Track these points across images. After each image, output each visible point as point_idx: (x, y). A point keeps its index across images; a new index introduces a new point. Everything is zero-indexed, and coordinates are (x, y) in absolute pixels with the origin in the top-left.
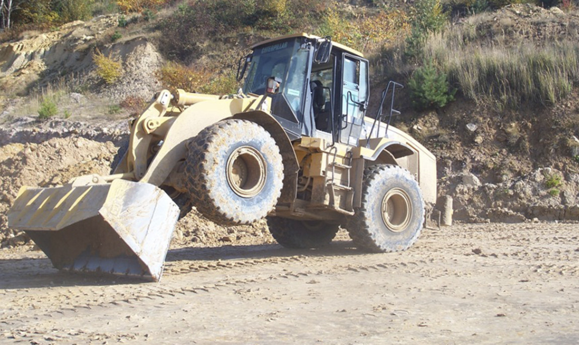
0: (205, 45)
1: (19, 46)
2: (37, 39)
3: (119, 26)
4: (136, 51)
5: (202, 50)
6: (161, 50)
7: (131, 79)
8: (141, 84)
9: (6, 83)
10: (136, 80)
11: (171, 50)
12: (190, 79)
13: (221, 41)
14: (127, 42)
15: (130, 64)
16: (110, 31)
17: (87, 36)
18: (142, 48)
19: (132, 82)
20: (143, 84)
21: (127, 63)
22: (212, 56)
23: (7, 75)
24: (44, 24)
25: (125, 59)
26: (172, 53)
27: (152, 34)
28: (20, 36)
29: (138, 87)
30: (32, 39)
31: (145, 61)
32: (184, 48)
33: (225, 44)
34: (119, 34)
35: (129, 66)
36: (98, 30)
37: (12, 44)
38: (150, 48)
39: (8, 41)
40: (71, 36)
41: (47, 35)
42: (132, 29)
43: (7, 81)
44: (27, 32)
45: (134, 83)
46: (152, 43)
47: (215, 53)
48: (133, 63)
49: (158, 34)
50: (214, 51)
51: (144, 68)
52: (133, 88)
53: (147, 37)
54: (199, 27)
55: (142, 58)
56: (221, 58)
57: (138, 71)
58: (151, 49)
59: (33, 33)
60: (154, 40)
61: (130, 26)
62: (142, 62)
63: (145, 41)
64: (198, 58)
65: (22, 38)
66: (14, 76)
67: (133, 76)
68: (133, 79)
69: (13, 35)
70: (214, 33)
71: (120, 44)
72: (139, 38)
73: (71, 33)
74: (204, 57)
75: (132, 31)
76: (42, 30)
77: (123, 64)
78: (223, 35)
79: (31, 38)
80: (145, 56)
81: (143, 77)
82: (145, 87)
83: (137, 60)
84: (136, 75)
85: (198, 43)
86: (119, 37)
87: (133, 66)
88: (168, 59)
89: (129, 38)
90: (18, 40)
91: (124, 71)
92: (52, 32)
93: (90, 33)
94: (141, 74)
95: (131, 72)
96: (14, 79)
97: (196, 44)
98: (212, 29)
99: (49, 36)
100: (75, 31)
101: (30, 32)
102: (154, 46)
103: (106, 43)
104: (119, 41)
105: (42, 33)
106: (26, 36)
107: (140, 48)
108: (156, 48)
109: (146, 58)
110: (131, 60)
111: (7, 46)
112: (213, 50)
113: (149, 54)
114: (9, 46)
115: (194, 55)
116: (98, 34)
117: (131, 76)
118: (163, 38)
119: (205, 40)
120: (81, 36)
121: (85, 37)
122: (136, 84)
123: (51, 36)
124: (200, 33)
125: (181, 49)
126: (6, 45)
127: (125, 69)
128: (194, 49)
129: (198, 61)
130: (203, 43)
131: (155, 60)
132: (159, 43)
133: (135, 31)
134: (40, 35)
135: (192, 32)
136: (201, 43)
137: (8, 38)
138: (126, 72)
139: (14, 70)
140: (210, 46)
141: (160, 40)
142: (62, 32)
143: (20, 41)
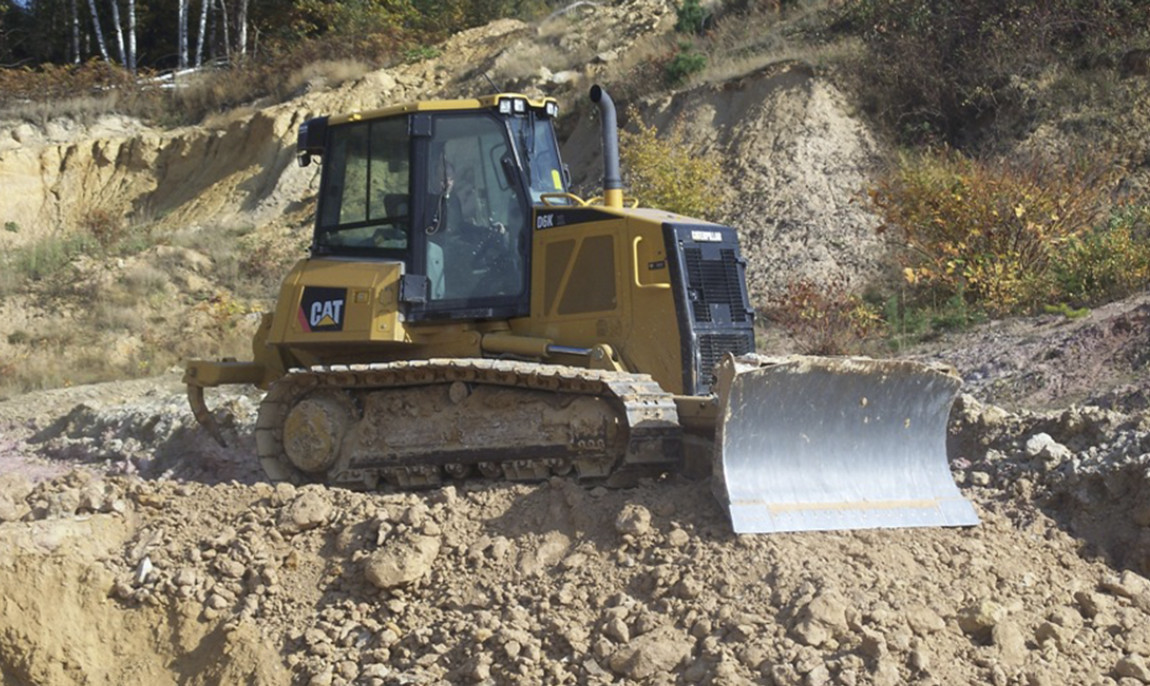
0: (1043, 84)
1: (295, 116)
2: (361, 87)
3: (678, 28)
4: (772, 116)
5: (1032, 102)
6: (866, 109)
7: (762, 222)
8: (805, 238)
9: (265, 251)
10: (783, 224)
11: (909, 108)
12: (1020, 212)
13: (1109, 64)
14: (733, 85)
15: (752, 163)
16: (646, 48)
17: (555, 70)
18: (795, 103)
19: (770, 231)
20: (811, 241)
21: (743, 163)
22: (1078, 126)
23: (262, 225)
24: (379, 38)
25: (730, 145)
26: (913, 120)
27: (830, 50)
28: (294, 80)
29: (792, 251)
30: (342, 91)
31: (810, 149)
32: (961, 97)
33: (1124, 76)
34: (694, 55)
35: (750, 172)
36: (593, 46)
37: (269, 112)
38: (825, 103)
39: (249, 100)
40: (490, 74)
41: (397, 75)
42: (737, 35)
43: (268, 245)
44: (317, 67)
45: (777, 237)
46: (831, 80)
47: (1086, 113)
48: (765, 160)
49: (853, 47)
50: (1084, 108)
51: (810, 180)
52: (777, 255)
53: (811, 62)
54: (1017, 15)
55: (800, 140)
56: (1114, 131)
57: (786, 189)
58: (828, 106)
59: (343, 69)
60: (841, 73)
61: (725, 27)
62: (799, 158)
63: (804, 75)
64: (1020, 137)
65: (303, 89)
66: (291, 226)
67: (771, 210)
68: (770, 221)
69: (263, 79)
70: (1075, 37)
71: (706, 91)
72: (778, 65)
73: (488, 63)
74: (1042, 131)
75: (738, 45)
76: (372, 57)
77: (728, 166)
78: (1112, 44)
79: (338, 85)
80: (809, 131)
81: (811, 213)
82: (820, 249)
83: (777, 147)
84: (780, 204)
85: (1015, 79)
86: (696, 67)
87: (764, 171)
88: (898, 141)
89: (732, 69)
90: (288, 97)
91: (730, 192)
92: (411, 63)
93: (563, 60)
94: (801, 203)
95: (760, 194)
96: (293, 236)
97: (1007, 81)
98: (1067, 23)
99: (405, 80)
100: (505, 55)
101: (331, 66)
102: (839, 95)
103: (647, 92)
104: (695, 81)
105: (375, 69)
106: (318, 82)
107: (784, 102)
108: (850, 102)
109: (814, 139)
110: (757, 149)
111: (248, 118)
112: (1077, 101)
113: (826, 126)
114: (258, 115)
115: (1001, 125)
116: (597, 61)
117: (761, 210)
118: (870, 61)
119: (1043, 64)
120: (532, 71)
121: (546, 75)
122: (786, 238)
123: (412, 78)
124: (1021, 40)
125: (948, 101)
126: (244, 115)
127: (735, 183)
128: (1000, 100)
129: (1023, 147)
130: (1037, 77)
131: (850, 147)
132: (857, 80)
133: (750, 42)
134: (368, 76)
135: (990, 33)
136: (1027, 75)
137: (247, 90)
138: (743, 196)
139: (283, 204)
140: (1061, 87)
141: (861, 72)
142: (448, 59)
143: (298, 101)
